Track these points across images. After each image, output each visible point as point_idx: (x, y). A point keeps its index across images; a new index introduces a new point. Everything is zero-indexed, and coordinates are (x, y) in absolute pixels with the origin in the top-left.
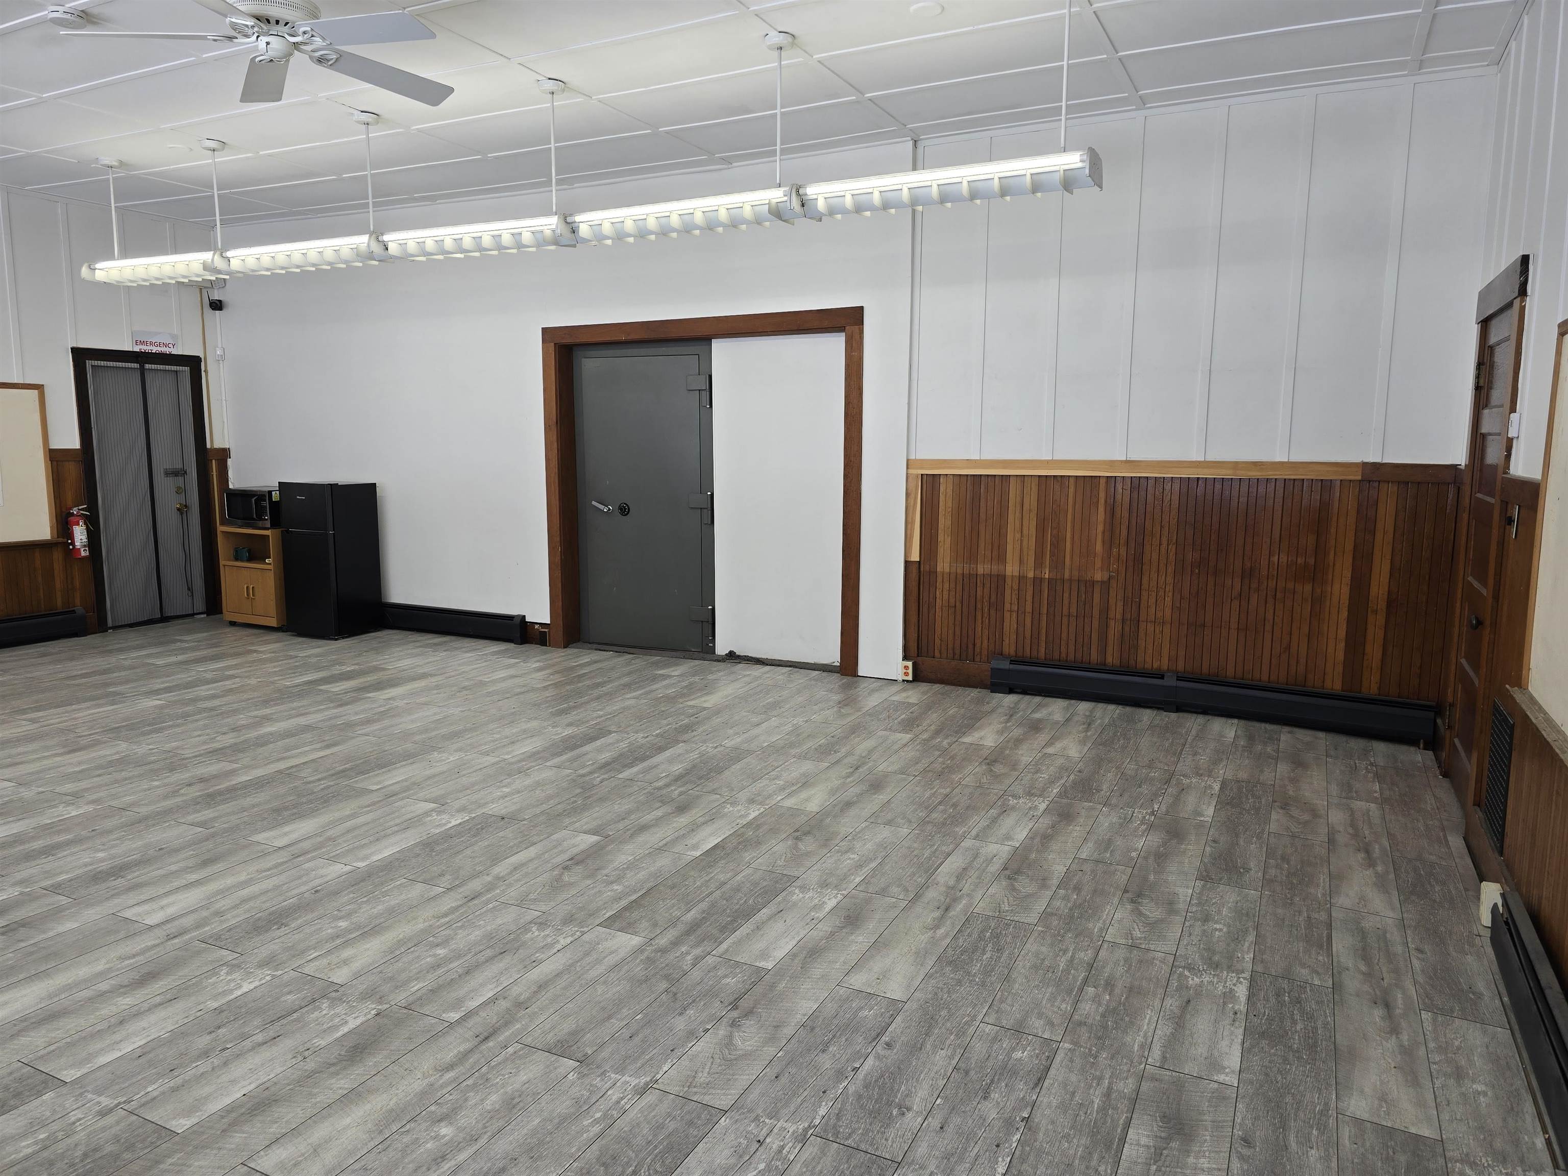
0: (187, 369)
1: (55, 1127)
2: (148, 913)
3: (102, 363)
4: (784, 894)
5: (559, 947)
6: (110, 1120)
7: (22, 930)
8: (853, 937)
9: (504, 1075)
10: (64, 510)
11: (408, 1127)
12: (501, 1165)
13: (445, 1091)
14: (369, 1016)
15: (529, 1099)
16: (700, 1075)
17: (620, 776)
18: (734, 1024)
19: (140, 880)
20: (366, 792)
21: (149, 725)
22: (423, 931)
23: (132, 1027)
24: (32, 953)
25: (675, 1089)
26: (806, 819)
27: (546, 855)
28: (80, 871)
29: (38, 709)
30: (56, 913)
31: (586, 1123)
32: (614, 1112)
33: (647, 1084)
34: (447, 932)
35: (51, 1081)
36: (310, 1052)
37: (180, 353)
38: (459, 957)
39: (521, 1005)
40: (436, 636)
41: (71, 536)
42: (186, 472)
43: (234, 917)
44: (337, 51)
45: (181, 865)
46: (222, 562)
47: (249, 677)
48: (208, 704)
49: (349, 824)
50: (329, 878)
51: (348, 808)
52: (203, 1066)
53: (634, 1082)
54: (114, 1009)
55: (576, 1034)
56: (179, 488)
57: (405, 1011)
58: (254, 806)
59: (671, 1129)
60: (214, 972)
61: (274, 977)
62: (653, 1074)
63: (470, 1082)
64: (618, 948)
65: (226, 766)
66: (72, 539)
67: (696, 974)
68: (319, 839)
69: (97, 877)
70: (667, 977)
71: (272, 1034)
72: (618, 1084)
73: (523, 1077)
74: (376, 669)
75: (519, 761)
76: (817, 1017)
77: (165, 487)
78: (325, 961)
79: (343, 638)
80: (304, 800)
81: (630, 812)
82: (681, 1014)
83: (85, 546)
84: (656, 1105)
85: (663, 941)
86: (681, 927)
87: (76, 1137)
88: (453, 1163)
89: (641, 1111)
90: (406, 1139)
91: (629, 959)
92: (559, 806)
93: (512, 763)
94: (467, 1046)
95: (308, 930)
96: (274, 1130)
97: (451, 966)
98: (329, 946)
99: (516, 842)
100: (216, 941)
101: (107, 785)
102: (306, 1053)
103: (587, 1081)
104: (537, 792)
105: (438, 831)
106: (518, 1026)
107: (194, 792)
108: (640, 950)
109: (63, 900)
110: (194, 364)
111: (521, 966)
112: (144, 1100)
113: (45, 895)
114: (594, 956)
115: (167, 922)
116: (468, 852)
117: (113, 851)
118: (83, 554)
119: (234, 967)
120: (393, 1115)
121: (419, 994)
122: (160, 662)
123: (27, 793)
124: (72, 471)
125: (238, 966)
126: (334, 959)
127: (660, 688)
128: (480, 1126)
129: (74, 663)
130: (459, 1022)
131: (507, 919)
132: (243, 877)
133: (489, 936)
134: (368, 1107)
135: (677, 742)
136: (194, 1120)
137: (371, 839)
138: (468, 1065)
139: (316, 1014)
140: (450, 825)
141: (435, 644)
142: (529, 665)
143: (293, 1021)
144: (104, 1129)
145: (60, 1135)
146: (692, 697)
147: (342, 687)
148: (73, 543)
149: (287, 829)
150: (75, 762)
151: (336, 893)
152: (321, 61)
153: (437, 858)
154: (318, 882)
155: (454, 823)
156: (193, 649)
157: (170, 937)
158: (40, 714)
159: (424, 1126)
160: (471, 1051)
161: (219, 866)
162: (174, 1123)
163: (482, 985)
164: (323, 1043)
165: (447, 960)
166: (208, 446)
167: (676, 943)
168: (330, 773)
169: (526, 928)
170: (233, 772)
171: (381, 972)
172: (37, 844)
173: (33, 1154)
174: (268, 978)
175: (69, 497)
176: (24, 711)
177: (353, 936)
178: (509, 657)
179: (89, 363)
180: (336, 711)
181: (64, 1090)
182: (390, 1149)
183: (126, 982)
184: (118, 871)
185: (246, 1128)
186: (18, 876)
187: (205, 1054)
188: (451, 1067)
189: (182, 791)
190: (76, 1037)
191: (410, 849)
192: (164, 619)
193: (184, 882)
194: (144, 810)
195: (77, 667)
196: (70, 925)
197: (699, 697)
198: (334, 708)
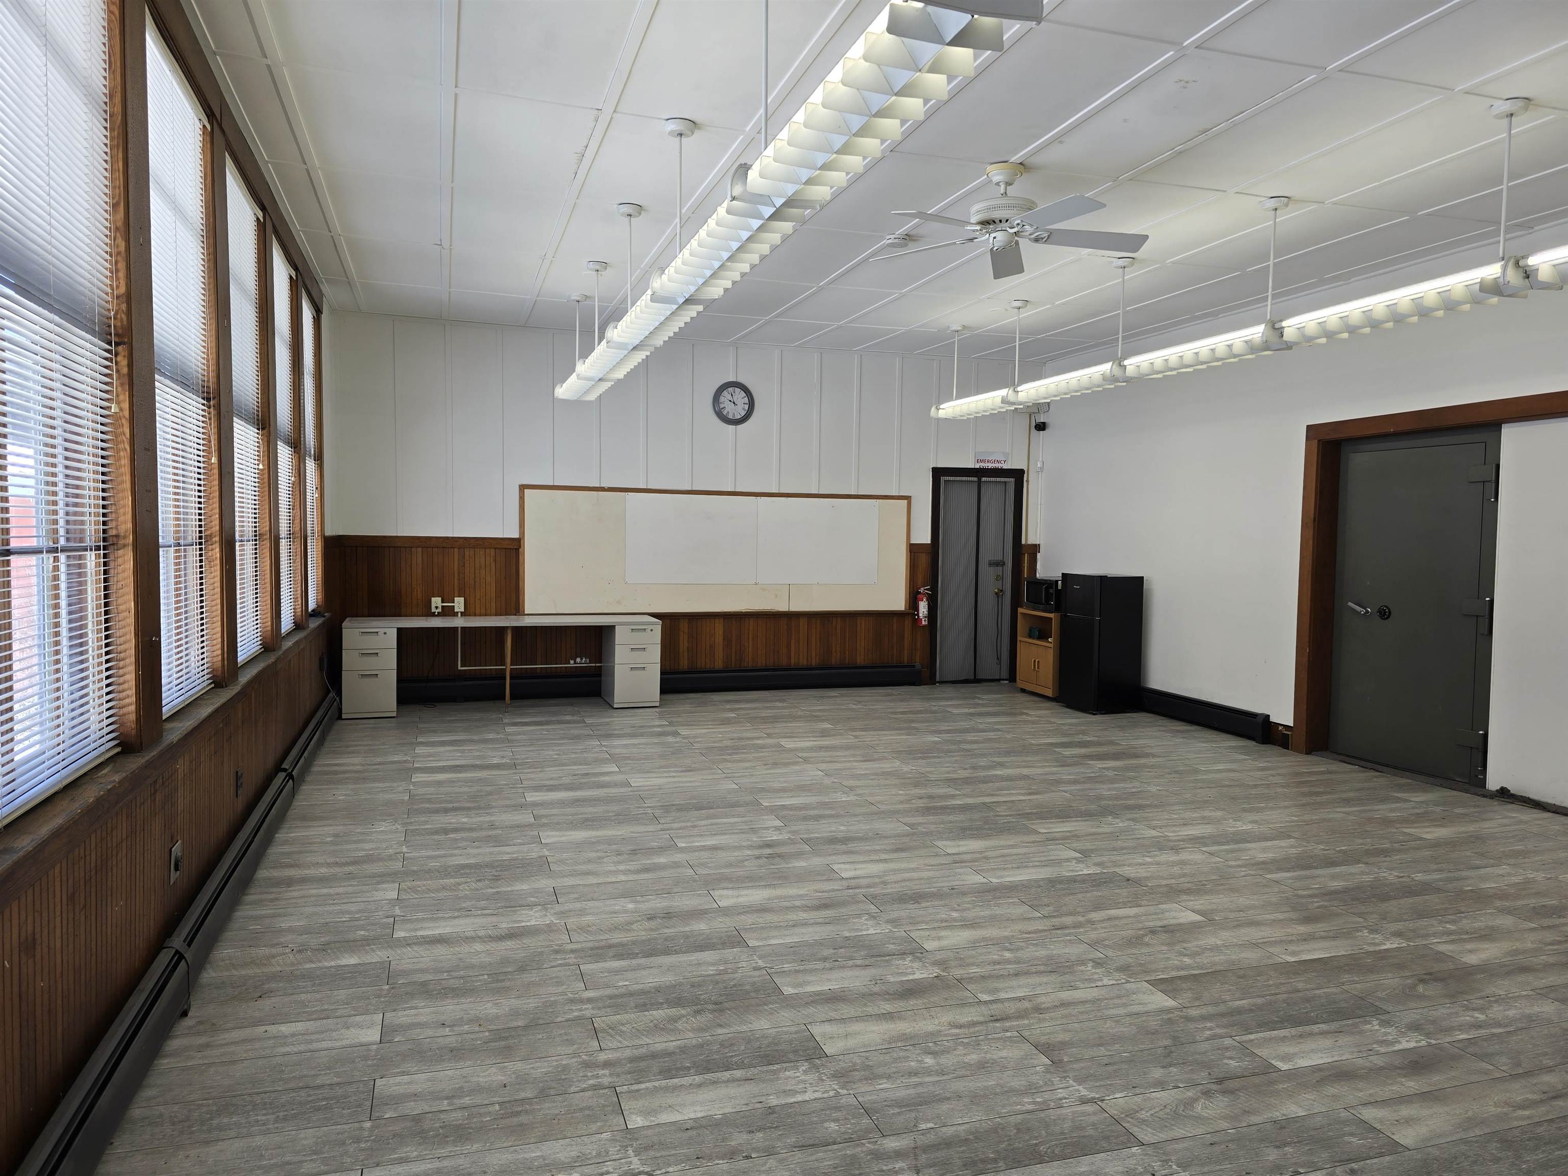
0: (1012, 480)
1: (729, 966)
2: (846, 870)
3: (952, 478)
4: (1357, 1020)
5: (1099, 984)
6: (757, 973)
7: (777, 859)
8: (1403, 1080)
9: (992, 1047)
10: (915, 589)
11: (908, 1048)
12: (948, 1096)
13: (945, 1039)
14: (931, 976)
15: (998, 1068)
16: (1143, 1112)
17: (1268, 876)
18: (1207, 1094)
19: (854, 849)
20: (1037, 832)
21: (921, 753)
22: (1006, 938)
23: (797, 930)
24: (775, 873)
25: (1113, 1112)
26: (1452, 967)
27: (1143, 918)
28: (826, 835)
29: (863, 730)
30: (799, 855)
31: (1026, 1100)
32: (1053, 1104)
33: (1094, 1098)
34: (1022, 944)
35: (742, 943)
36: (881, 981)
37: (1009, 467)
38: (1019, 963)
39: (1038, 1010)
40: (1185, 724)
41: (917, 609)
42: (1004, 564)
43: (892, 888)
44: (1047, 230)
45: (883, 847)
46: (1019, 638)
47: (1009, 732)
48: (968, 747)
49: (1005, 851)
50: (967, 883)
51: (1012, 840)
52: (820, 965)
53: (1084, 1092)
54: (795, 917)
55: (1064, 1045)
56: (998, 576)
57: (956, 982)
58: (951, 822)
59: (1087, 1134)
60: (859, 916)
61: (891, 931)
62: (1104, 1095)
63: (966, 1041)
64: (1150, 1003)
65: (951, 791)
66: (918, 611)
67: (1205, 1046)
68: (979, 856)
69: (833, 841)
70: (1175, 1038)
71: (867, 963)
72: (1070, 1089)
73: (1004, 1053)
74: (1112, 743)
75: (1179, 841)
76: (1297, 1122)
77: (988, 574)
78: (928, 933)
79: (1101, 714)
80: (987, 827)
81: (1253, 907)
82: (1163, 1067)
83: (925, 617)
84: (1089, 1115)
85: (1194, 1012)
86: (1222, 1008)
87: (736, 975)
88: (919, 1080)
89: (1074, 1113)
90: (902, 1054)
91: (1153, 1014)
92: (1186, 885)
93: (1171, 841)
94: (981, 1019)
95: (930, 910)
96: (833, 1014)
97: (1008, 966)
98: (936, 925)
99: (1125, 900)
100: (872, 899)
101: (873, 786)
102: (878, 982)
103: (1048, 1076)
104: (1175, 869)
105: (1067, 874)
106: (1026, 1022)
107: (921, 803)
108: (1169, 1010)
109: (807, 848)
110: (1018, 475)
111: (1058, 986)
112: (779, 970)
113: (800, 843)
114: (1124, 1000)
115: (854, 878)
116: (1080, 896)
117: (850, 828)
118: (924, 623)
119: (872, 917)
120: (904, 1037)
121: (972, 975)
122: (955, 711)
123: (827, 781)
124: (924, 560)
125: (875, 918)
126: (934, 933)
127: (1383, 810)
128: (953, 1068)
129: (902, 703)
130: (986, 1002)
131: (1074, 951)
132: (912, 866)
133: (1050, 958)
134: (893, 1026)
135: (1358, 862)
136: (796, 991)
137: (1014, 866)
138: (972, 1030)
139: (900, 962)
140: (1081, 873)
141: (1178, 731)
142: (1256, 763)
143: (884, 960)
144: (750, 977)
145: (730, 971)
146: (1415, 825)
147: (1073, 752)
148: (918, 615)
149: (961, 843)
150: (863, 768)
151: (964, 894)
152: (1037, 240)
153: (1052, 893)
154: (957, 883)
155: (1085, 872)
156: (983, 705)
157: (849, 888)
158: (863, 733)
159: (917, 1052)
160: (981, 1023)
161: (903, 855)
162: (785, 988)
163: (1019, 986)
164: (892, 980)
165: (1008, 962)
166: (1023, 542)
167: (1204, 1018)
168: (1019, 813)
169: (1083, 963)
170: (953, 797)
171: (958, 953)
172: (812, 813)
173: (712, 975)
174: (887, 931)
175: (920, 579)
176: (854, 730)
177: (957, 924)
178: (1241, 753)
179: (943, 479)
180: (1055, 769)
181: (745, 950)
182: (888, 1055)
183: (810, 905)
184: (845, 840)
185: (818, 1007)
186: (794, 828)
187: (825, 959)
188: (961, 1027)
189: (913, 801)
190: (768, 925)
191: (1036, 881)
192: (976, 680)
193: (878, 858)
194: (883, 807)
195: (902, 707)
196: (803, 864)
197: (1425, 827)
198: (1055, 766)
